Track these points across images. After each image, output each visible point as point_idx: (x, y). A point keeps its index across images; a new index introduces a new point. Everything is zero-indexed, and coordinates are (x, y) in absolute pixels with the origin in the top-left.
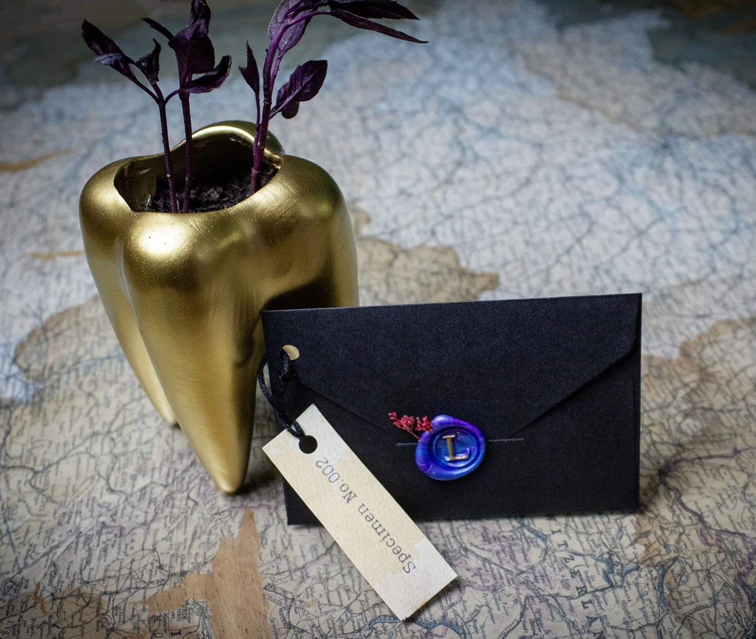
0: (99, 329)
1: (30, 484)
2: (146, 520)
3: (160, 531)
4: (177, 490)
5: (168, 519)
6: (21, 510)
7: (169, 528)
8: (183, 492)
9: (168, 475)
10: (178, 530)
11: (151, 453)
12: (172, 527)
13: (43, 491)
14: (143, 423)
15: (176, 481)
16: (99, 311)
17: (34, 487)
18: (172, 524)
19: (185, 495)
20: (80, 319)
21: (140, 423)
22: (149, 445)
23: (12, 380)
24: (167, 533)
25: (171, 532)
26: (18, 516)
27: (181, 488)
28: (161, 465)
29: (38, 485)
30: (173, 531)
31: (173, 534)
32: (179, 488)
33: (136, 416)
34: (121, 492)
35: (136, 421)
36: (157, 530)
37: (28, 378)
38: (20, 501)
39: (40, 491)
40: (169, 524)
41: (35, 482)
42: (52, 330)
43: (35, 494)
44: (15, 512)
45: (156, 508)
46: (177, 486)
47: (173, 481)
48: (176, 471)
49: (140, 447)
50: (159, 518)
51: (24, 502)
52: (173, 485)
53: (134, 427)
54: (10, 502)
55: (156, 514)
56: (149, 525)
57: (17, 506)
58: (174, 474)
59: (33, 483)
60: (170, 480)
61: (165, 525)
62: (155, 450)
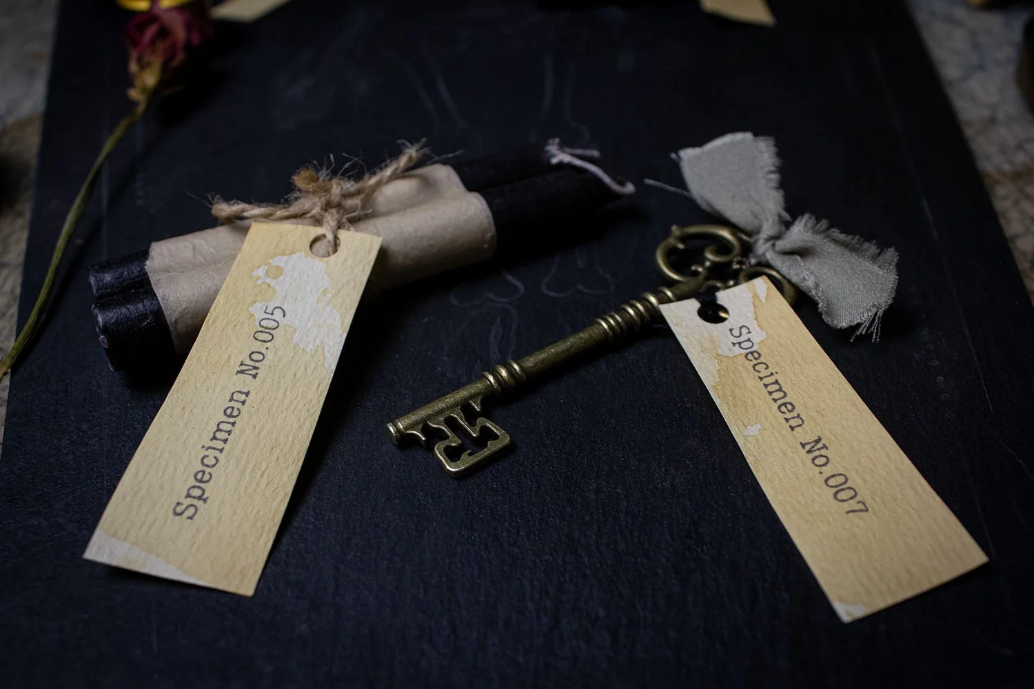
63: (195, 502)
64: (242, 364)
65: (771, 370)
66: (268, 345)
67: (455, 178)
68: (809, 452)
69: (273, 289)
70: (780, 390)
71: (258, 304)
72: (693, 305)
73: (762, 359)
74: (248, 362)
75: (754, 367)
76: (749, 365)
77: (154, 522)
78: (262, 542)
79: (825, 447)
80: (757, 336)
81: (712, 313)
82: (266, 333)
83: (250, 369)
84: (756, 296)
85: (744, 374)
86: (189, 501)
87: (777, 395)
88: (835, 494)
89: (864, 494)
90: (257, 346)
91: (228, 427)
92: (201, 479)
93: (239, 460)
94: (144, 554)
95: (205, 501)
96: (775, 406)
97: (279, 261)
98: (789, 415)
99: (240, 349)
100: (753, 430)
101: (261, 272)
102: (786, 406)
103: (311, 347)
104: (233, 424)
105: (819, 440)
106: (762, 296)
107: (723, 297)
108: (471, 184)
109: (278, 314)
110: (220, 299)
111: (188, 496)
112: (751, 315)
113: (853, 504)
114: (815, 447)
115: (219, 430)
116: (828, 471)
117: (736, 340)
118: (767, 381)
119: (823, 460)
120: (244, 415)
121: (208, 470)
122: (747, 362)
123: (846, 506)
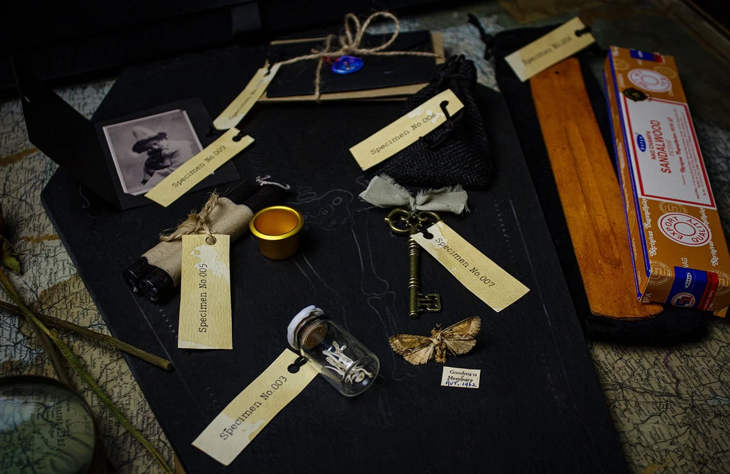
0: (82, 302)
1: (43, 417)
2: (129, 459)
3: (140, 468)
4: (150, 434)
5: (146, 457)
6: (38, 442)
7: (147, 464)
8: (155, 436)
9: (143, 422)
10: (153, 466)
11: (129, 404)
12: (149, 464)
13: (57, 424)
14: (122, 380)
15: (149, 426)
16: (80, 286)
17: (46, 420)
18: (148, 462)
19: (157, 437)
20: (67, 293)
21: (119, 381)
22: (127, 398)
23: (19, 346)
24: (145, 468)
25: (148, 468)
26: (36, 447)
27: (153, 433)
28: (138, 414)
29: (50, 419)
30: (149, 466)
31: (150, 469)
32: (152, 432)
33: (115, 374)
34: (109, 436)
35: (115, 378)
36: (138, 466)
37: (31, 344)
38: (35, 432)
39: (54, 425)
40: (146, 462)
41: (48, 415)
42: (46, 303)
43: (49, 428)
44: (32, 443)
45: (136, 450)
46: (150, 431)
47: (147, 427)
48: (148, 418)
49: (121, 400)
50: (139, 457)
51: (39, 433)
52: (147, 429)
53: (114, 383)
54: (26, 433)
55: (136, 453)
56: (132, 462)
57: (33, 438)
58: (148, 421)
59: (45, 416)
60: (145, 426)
61: (144, 462)
62: (132, 402)
63: (204, 327)
64: (200, 285)
65: (453, 251)
66: (206, 277)
67: (230, 201)
68: (473, 272)
69: (199, 258)
70: (458, 256)
71: (196, 265)
72: (420, 235)
73: (449, 248)
74: (201, 283)
75: (448, 250)
76: (446, 250)
77: (195, 334)
78: (229, 335)
79: (477, 270)
80: (445, 241)
81: (429, 236)
82: (203, 273)
83: (203, 285)
84: (440, 228)
85: (446, 253)
86: (202, 327)
87: (457, 258)
88: (484, 282)
89: (492, 280)
90: (202, 278)
91: (205, 304)
92: (203, 321)
93: (212, 313)
94: (195, 344)
95: (207, 326)
96: (458, 261)
97: (197, 248)
98: (463, 263)
99: (198, 280)
100: (454, 269)
101: (193, 253)
102: (461, 261)
103: (219, 275)
104: (206, 303)
105: (474, 269)
106: (442, 228)
107: (430, 230)
108: (238, 202)
109: (204, 266)
110: (183, 265)
111: (201, 326)
112: (441, 235)
113: (490, 284)
114: (474, 270)
115: (202, 306)
116: (480, 276)
117: (439, 243)
118: (453, 254)
119: (478, 274)
120: (208, 300)
121: (204, 318)
122: (445, 250)
123: (488, 284)
